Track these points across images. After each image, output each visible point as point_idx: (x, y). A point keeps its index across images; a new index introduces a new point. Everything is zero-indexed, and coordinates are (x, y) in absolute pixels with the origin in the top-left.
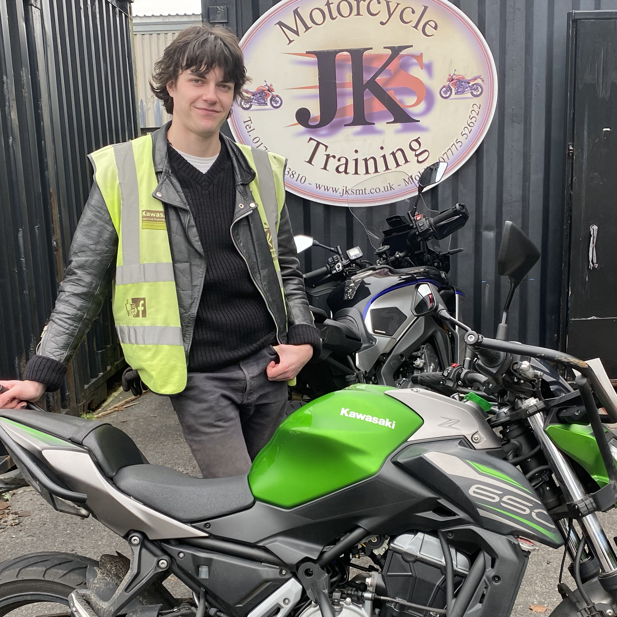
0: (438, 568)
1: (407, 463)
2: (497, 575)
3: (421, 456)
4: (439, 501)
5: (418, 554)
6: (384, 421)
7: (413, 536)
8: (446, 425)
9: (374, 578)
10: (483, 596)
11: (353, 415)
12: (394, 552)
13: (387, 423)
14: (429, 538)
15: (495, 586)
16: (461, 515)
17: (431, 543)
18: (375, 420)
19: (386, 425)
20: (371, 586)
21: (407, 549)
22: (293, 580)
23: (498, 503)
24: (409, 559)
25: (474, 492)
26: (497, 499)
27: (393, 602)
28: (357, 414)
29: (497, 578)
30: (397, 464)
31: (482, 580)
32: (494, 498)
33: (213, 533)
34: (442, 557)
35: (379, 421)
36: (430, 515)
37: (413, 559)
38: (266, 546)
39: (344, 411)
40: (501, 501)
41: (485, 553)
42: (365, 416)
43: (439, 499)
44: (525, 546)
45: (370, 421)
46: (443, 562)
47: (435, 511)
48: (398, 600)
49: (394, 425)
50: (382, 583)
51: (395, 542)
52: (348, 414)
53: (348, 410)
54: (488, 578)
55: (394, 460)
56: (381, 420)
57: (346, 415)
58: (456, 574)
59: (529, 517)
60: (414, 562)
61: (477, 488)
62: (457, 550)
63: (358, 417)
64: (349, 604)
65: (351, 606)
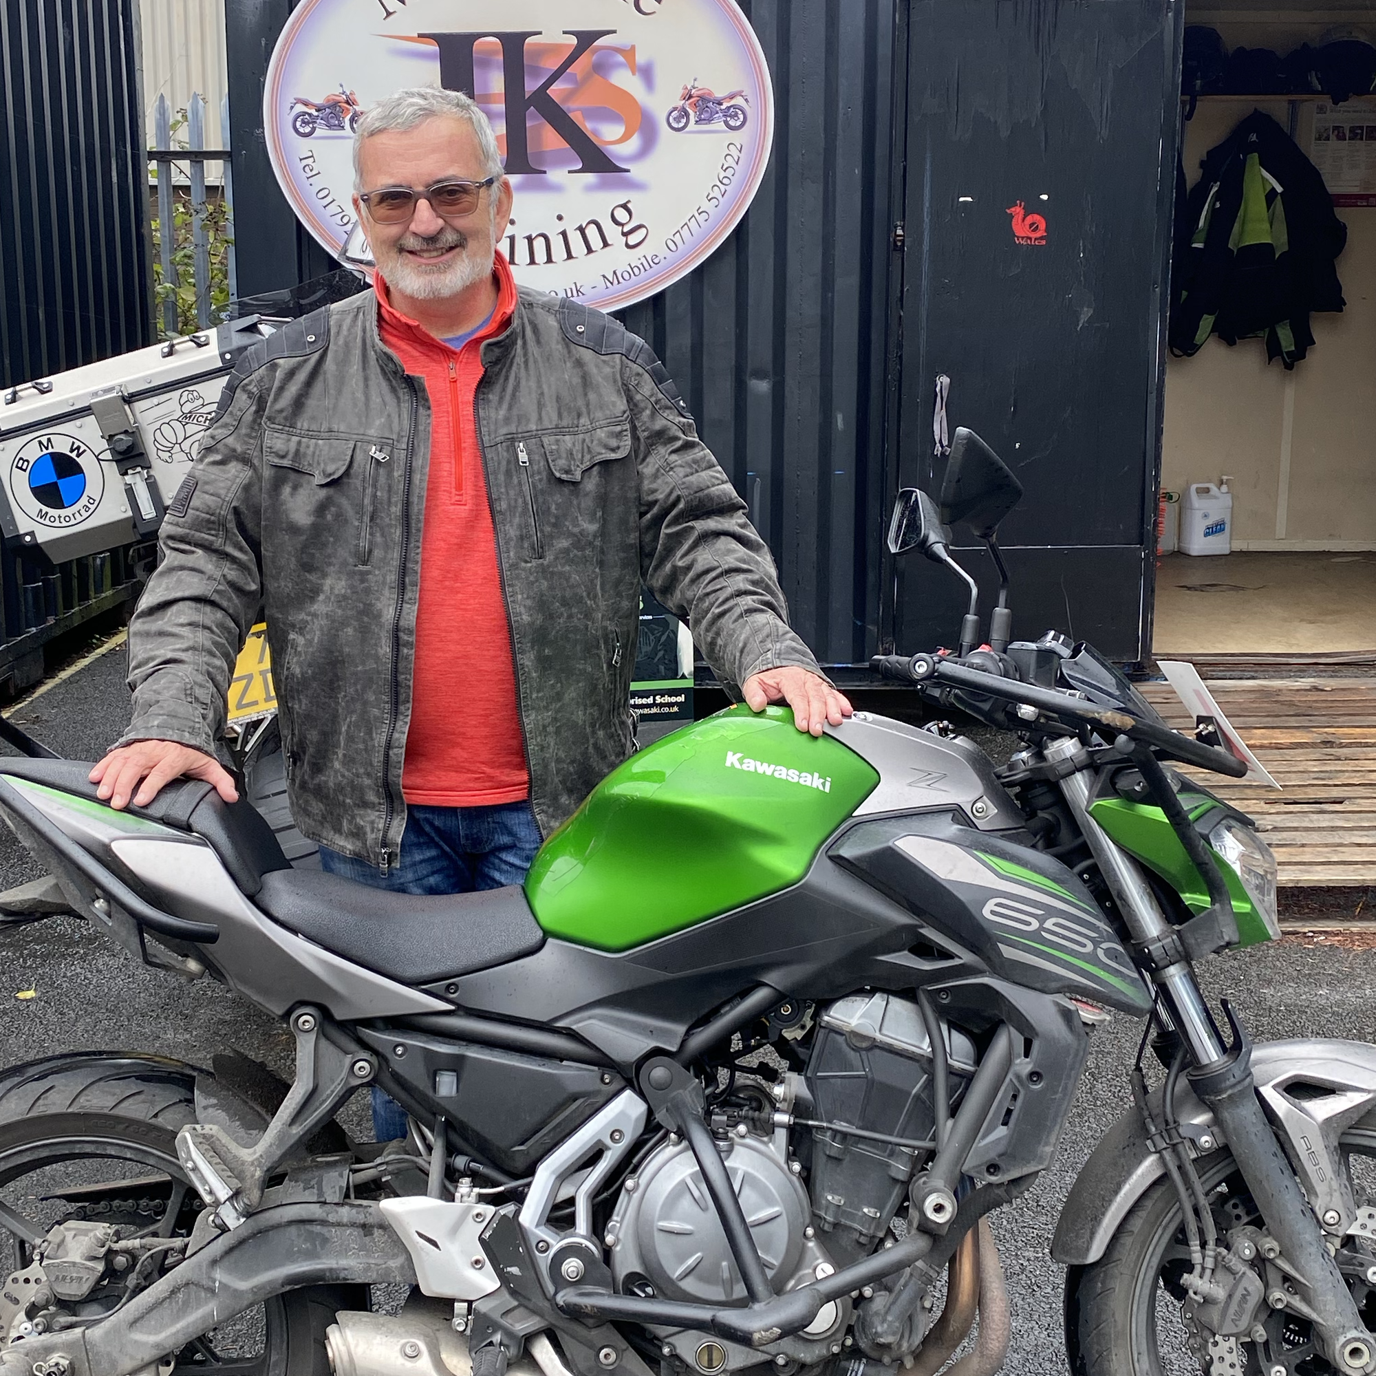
0: (917, 1061)
1: (860, 859)
2: (1038, 1070)
3: (890, 844)
4: (921, 931)
5: (878, 1036)
6: (809, 777)
7: (868, 1000)
8: (923, 784)
9: (790, 1084)
10: (1009, 1112)
11: (750, 765)
12: (829, 1031)
13: (814, 781)
14: (898, 1005)
15: (1033, 1091)
16: (965, 957)
17: (903, 1014)
18: (793, 776)
19: (814, 786)
20: (784, 1100)
21: (857, 1025)
22: (628, 1092)
23: (1037, 932)
24: (859, 1045)
25: (993, 912)
26: (1035, 924)
27: (830, 1129)
28: (758, 764)
29: (1035, 1075)
30: (839, 861)
31: (1007, 1080)
32: (1029, 924)
33: (464, 1003)
34: (924, 1038)
35: (800, 777)
36: (904, 959)
37: (867, 1045)
38: (574, 1027)
39: (732, 759)
40: (1042, 928)
41: (1012, 1029)
42: (772, 767)
43: (922, 927)
44: (1088, 1014)
45: (784, 777)
46: (925, 1047)
47: (912, 951)
48: (839, 1125)
49: (828, 785)
50: (805, 1093)
51: (831, 1013)
52: (741, 764)
53: (739, 755)
54: (1018, 1077)
55: (830, 853)
56: (803, 774)
57: (737, 765)
58: (951, 1072)
59: (1092, 959)
60: (868, 1049)
61: (997, 905)
62: (952, 1025)
63: (760, 770)
64: (743, 1137)
65: (748, 1141)
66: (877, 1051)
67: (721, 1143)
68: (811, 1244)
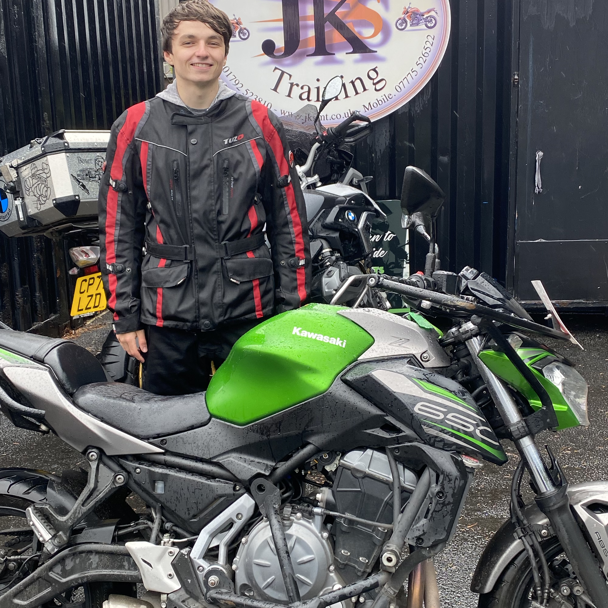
0: (386, 484)
1: (357, 380)
2: (441, 491)
3: (370, 373)
4: (386, 418)
5: (367, 470)
6: (335, 340)
7: (363, 452)
8: (397, 344)
9: (324, 493)
10: (428, 510)
11: (305, 334)
12: (344, 468)
14: (377, 454)
15: (439, 501)
16: (407, 432)
17: (379, 459)
18: (326, 339)
19: (337, 344)
20: (322, 501)
21: (356, 465)
22: (246, 495)
23: (443, 420)
24: (358, 475)
25: (419, 409)
26: (442, 416)
27: (342, 517)
28: (309, 333)
29: (441, 493)
30: (345, 382)
31: (428, 495)
32: (439, 416)
33: (169, 449)
34: (390, 473)
35: (330, 340)
36: (378, 432)
37: (361, 475)
38: (220, 462)
39: (296, 331)
40: (445, 418)
41: (430, 470)
42: (316, 335)
43: (387, 416)
44: (469, 462)
45: (321, 340)
46: (390, 477)
47: (383, 428)
48: (348, 515)
49: (344, 344)
50: (331, 498)
51: (345, 459)
53: (300, 329)
54: (432, 493)
55: (343, 378)
56: (332, 339)
57: (298, 334)
59: (472, 434)
60: (363, 478)
61: (422, 406)
62: (405, 467)
63: (309, 336)
64: (299, 519)
65: (302, 521)
66: (367, 478)
67: (285, 522)
68: (332, 574)
